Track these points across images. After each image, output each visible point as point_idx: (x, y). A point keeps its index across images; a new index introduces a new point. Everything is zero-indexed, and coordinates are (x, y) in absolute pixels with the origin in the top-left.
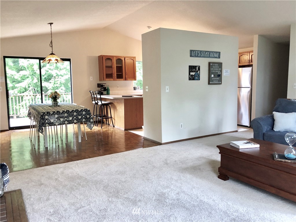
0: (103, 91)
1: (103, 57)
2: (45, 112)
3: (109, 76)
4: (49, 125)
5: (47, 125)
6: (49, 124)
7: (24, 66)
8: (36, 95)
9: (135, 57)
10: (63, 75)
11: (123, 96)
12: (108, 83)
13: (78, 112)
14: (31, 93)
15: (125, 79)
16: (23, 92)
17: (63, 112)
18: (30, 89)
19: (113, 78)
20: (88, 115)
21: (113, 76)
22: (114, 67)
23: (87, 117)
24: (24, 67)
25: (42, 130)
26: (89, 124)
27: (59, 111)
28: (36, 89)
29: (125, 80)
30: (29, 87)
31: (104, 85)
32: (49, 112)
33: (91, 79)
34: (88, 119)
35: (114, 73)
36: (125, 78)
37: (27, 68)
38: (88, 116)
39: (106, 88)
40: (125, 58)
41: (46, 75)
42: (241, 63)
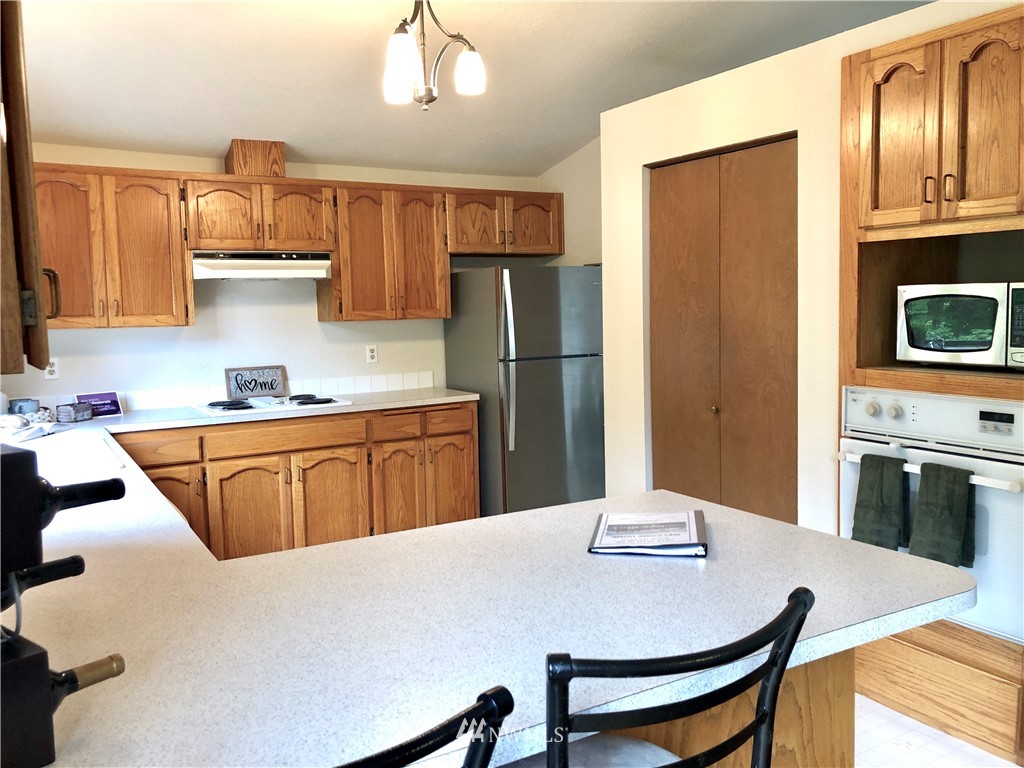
42: (465, 241)
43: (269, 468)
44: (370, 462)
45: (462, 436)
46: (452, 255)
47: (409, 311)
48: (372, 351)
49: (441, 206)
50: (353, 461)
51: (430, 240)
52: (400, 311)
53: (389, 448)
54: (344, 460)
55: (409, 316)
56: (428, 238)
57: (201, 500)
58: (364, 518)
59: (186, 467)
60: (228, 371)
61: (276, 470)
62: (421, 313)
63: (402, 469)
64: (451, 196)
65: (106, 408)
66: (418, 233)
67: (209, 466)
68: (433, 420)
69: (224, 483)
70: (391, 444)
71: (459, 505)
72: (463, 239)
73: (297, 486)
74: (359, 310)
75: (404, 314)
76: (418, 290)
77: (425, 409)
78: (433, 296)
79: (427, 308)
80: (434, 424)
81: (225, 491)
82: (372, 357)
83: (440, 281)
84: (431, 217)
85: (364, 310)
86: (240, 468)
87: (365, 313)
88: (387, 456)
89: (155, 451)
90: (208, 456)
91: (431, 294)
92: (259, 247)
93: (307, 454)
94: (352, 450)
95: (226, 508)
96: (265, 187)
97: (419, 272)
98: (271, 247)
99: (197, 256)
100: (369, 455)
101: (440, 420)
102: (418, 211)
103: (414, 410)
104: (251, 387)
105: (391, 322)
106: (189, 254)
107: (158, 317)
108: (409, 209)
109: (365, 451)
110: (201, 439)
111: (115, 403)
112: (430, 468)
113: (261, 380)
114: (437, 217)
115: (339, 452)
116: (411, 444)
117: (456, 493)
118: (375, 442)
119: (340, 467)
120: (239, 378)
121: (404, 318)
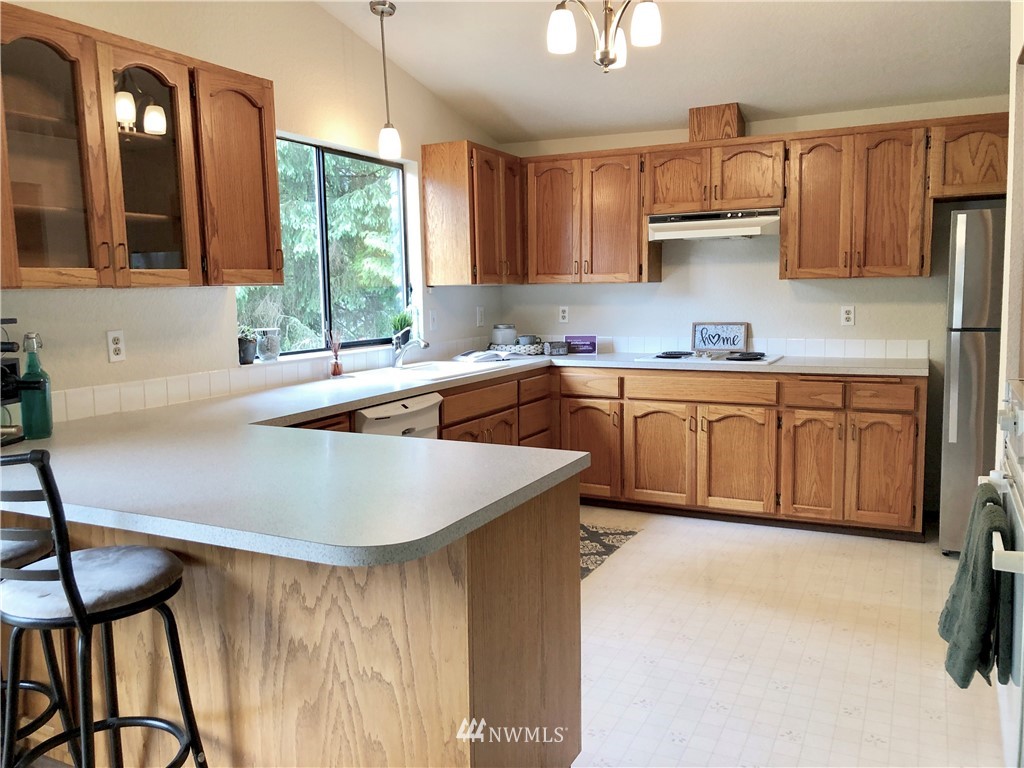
9: (266, 87)
15: (205, 272)
19: (101, 257)
21: (97, 241)
29: (206, 281)
35: (107, 208)
36: (204, 257)
40: (192, 74)
42: (958, 180)
43: (677, 414)
44: (779, 426)
45: (900, 416)
46: (937, 201)
47: (867, 268)
48: (848, 313)
49: (923, 143)
50: (761, 422)
51: (905, 186)
52: (855, 268)
53: (802, 415)
54: (751, 420)
55: (866, 274)
56: (902, 184)
57: (618, 431)
58: (769, 482)
59: (608, 401)
60: (695, 326)
61: (684, 417)
62: (884, 270)
63: (818, 440)
64: (938, 129)
65: (585, 348)
66: (888, 178)
67: (625, 402)
68: (859, 393)
69: (639, 420)
70: (805, 411)
71: (892, 494)
72: (954, 179)
73: (702, 436)
74: (807, 267)
75: (861, 272)
76: (884, 244)
77: (848, 379)
78: (903, 250)
79: (895, 264)
80: (859, 396)
81: (639, 427)
82: (848, 320)
83: (914, 232)
84: (908, 159)
85: (814, 267)
86: (652, 410)
87: (812, 270)
88: (798, 423)
89: (585, 384)
90: (626, 395)
91: (901, 248)
92: (705, 208)
93: (712, 407)
94: (760, 410)
95: (639, 442)
96: (715, 150)
97: (886, 223)
98: (716, 208)
99: (654, 220)
100: (779, 419)
101: (868, 393)
102: (891, 155)
103: (836, 378)
104: (714, 341)
105: (843, 280)
106: (645, 220)
107: (616, 275)
108: (877, 153)
109: (774, 414)
110: (622, 381)
111: (593, 345)
112: (852, 447)
113: (723, 335)
114: (916, 157)
115: (745, 411)
116: (829, 415)
117: (889, 481)
118: (789, 407)
119: (748, 425)
120: (705, 331)
121: (860, 276)
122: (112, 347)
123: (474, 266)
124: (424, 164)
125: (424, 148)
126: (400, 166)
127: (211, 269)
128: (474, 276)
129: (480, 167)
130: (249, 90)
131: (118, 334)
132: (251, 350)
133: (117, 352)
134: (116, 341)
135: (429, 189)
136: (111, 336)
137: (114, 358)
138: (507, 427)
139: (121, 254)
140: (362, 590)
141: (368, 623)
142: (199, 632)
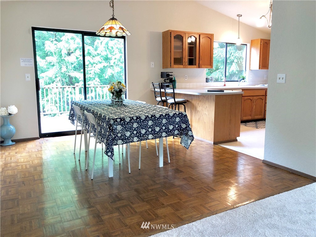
0: (169, 83)
1: (171, 33)
2: (117, 119)
3: (178, 61)
4: (122, 142)
5: (120, 142)
6: (123, 140)
7: (51, 51)
8: (65, 88)
9: (212, 35)
10: (96, 63)
11: (208, 91)
12: (176, 72)
13: (169, 118)
14: (60, 85)
15: (199, 66)
16: (49, 84)
17: (146, 118)
18: (58, 79)
19: (184, 64)
20: (183, 123)
21: (183, 61)
22: (185, 48)
23: (181, 127)
24: (51, 53)
25: (111, 152)
26: (185, 138)
27: (140, 117)
28: (64, 80)
29: (199, 68)
30: (56, 77)
31: (170, 74)
32: (124, 119)
33: (152, 65)
34: (183, 130)
35: (185, 57)
36: (199, 64)
37: (54, 53)
38: (184, 126)
39: (172, 78)
40: (200, 35)
41: (76, 63)
122: (185, 78)
123: (260, 65)
124: (251, 44)
125: (252, 41)
126: (246, 45)
127: (200, 65)
128: (260, 68)
129: (263, 44)
130: (209, 36)
131: (186, 76)
132: (208, 80)
133: (186, 78)
134: (186, 77)
135: (252, 49)
136: (185, 76)
137: (185, 79)
138: (262, 100)
139: (187, 63)
140: (205, 103)
141: (205, 107)
142: (188, 110)
